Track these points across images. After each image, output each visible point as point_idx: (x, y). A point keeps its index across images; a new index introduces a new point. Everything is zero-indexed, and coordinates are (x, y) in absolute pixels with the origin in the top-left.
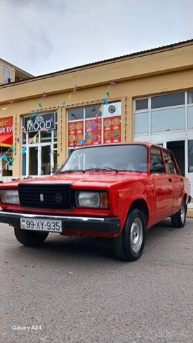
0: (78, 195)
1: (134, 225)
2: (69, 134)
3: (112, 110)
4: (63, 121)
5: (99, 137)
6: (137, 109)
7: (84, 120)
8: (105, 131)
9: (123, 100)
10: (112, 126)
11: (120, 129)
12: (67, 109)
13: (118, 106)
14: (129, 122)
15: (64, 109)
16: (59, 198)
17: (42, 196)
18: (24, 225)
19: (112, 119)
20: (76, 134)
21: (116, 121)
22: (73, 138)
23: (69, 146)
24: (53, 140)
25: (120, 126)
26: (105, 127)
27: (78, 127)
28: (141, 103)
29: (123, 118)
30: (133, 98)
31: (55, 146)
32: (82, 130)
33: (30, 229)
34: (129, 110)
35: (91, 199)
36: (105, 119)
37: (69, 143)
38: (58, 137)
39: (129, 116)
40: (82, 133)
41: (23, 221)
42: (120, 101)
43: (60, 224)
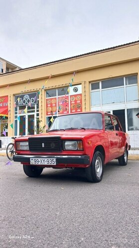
0: (65, 142)
1: (97, 161)
2: (47, 107)
3: (76, 90)
4: (42, 98)
5: (67, 108)
6: (92, 89)
7: (57, 97)
8: (71, 104)
9: (83, 83)
10: (76, 101)
11: (81, 102)
12: (45, 90)
13: (80, 87)
14: (87, 98)
15: (43, 90)
16: (53, 145)
17: (43, 144)
18: (32, 162)
19: (75, 96)
20: (51, 106)
21: (79, 97)
22: (50, 109)
23: (47, 115)
24: (36, 111)
25: (81, 100)
26: (71, 102)
27: (53, 102)
28: (94, 85)
29: (83, 95)
30: (90, 82)
31: (38, 115)
32: (56, 104)
33: (36, 164)
34: (87, 90)
35: (72, 145)
36: (71, 96)
37: (47, 112)
38: (40, 109)
39: (87, 94)
40: (56, 106)
41: (32, 160)
42: (81, 84)
43: (55, 160)
